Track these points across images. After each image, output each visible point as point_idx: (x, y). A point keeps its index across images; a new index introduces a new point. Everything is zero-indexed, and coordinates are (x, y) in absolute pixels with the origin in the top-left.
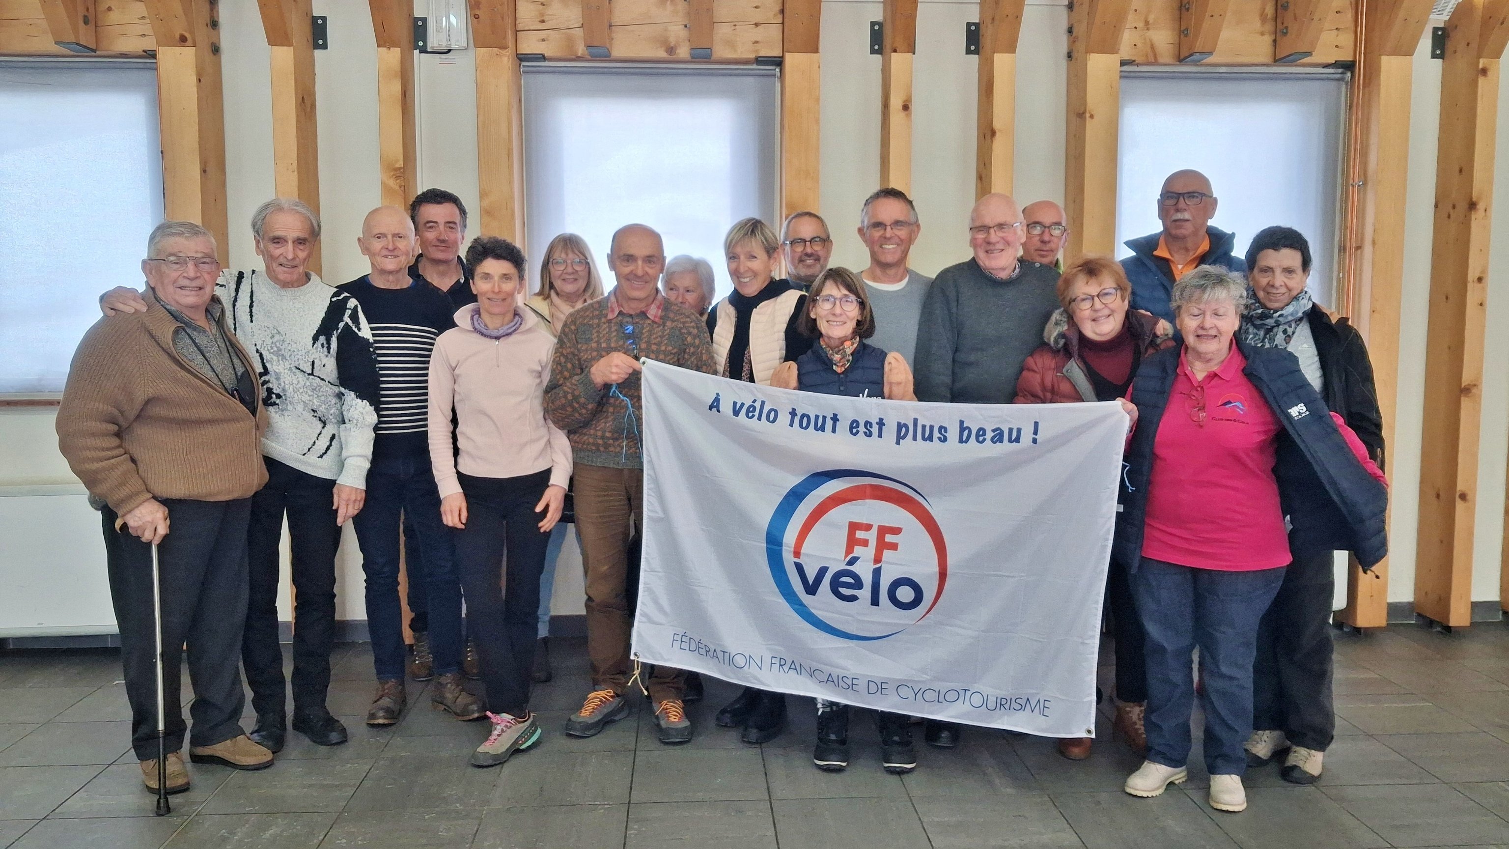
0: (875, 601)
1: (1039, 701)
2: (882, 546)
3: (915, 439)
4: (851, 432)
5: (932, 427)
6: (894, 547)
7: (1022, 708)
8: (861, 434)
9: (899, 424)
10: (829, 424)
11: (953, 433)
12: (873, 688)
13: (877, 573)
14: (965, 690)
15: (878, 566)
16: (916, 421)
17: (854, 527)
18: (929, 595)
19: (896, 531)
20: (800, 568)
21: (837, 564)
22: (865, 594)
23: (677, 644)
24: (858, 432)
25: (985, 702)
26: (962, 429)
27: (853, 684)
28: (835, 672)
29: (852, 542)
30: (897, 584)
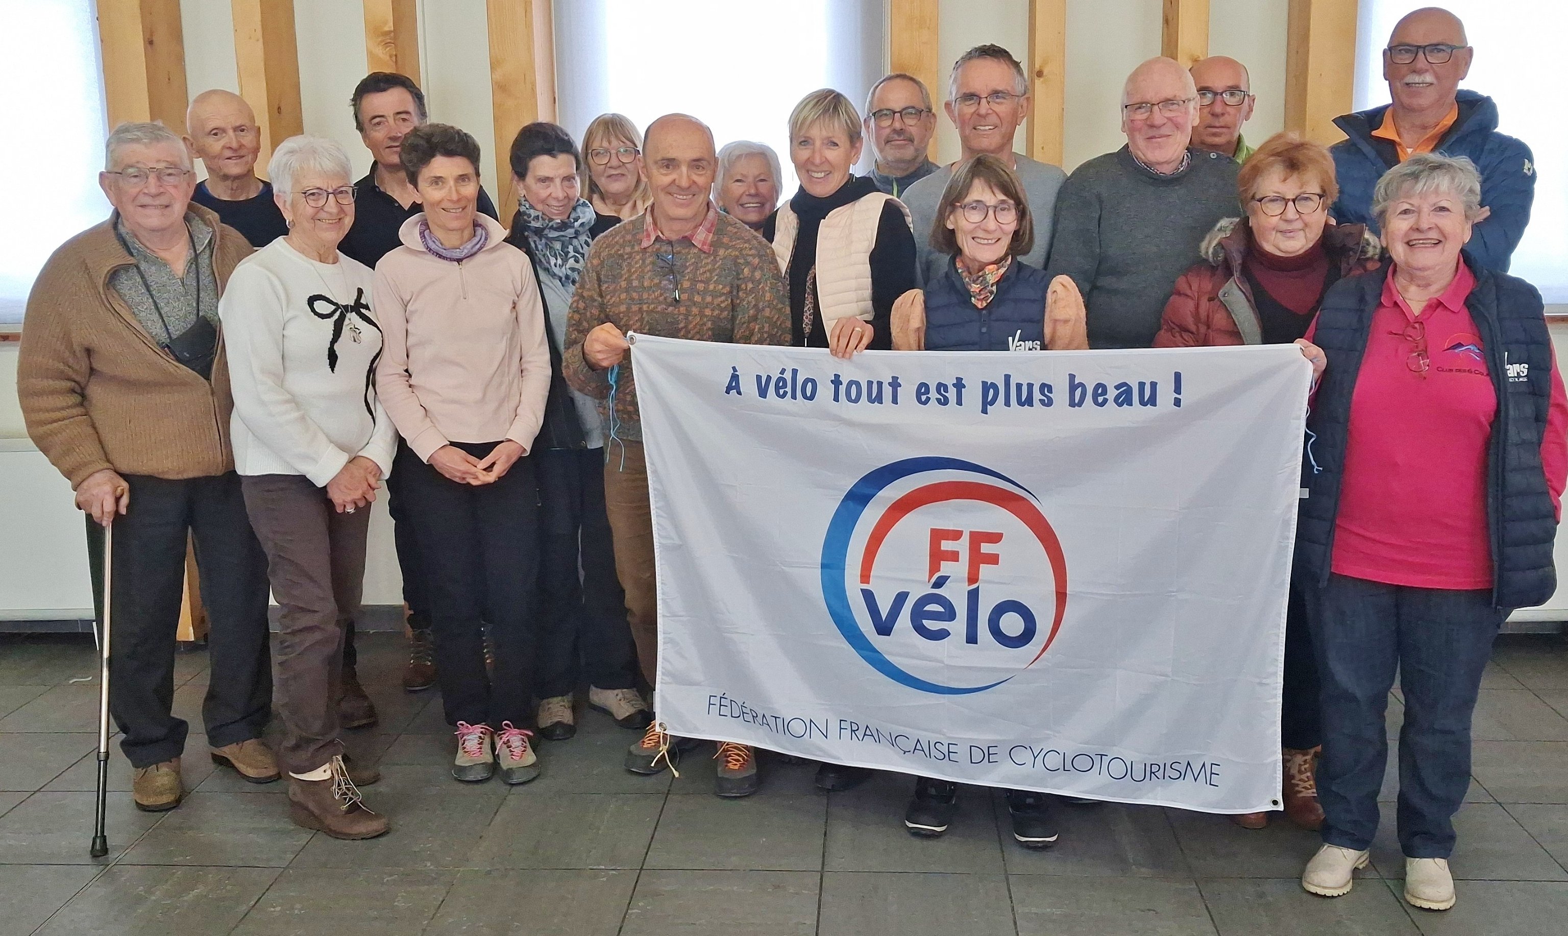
0: (972, 639)
1: (1204, 765)
2: (977, 559)
3: (1007, 403)
4: (919, 400)
5: (1030, 386)
6: (993, 559)
7: (1182, 775)
8: (933, 402)
9: (984, 384)
10: (887, 391)
11: (1061, 394)
12: (977, 755)
13: (973, 596)
14: (1102, 755)
15: (974, 586)
16: (1007, 378)
17: (937, 536)
18: (1044, 625)
19: (995, 538)
20: (868, 596)
21: (919, 589)
22: (958, 627)
23: (715, 709)
24: (928, 399)
25: (1129, 771)
26: (1073, 387)
27: (949, 752)
28: (926, 737)
29: (937, 557)
30: (1001, 609)
